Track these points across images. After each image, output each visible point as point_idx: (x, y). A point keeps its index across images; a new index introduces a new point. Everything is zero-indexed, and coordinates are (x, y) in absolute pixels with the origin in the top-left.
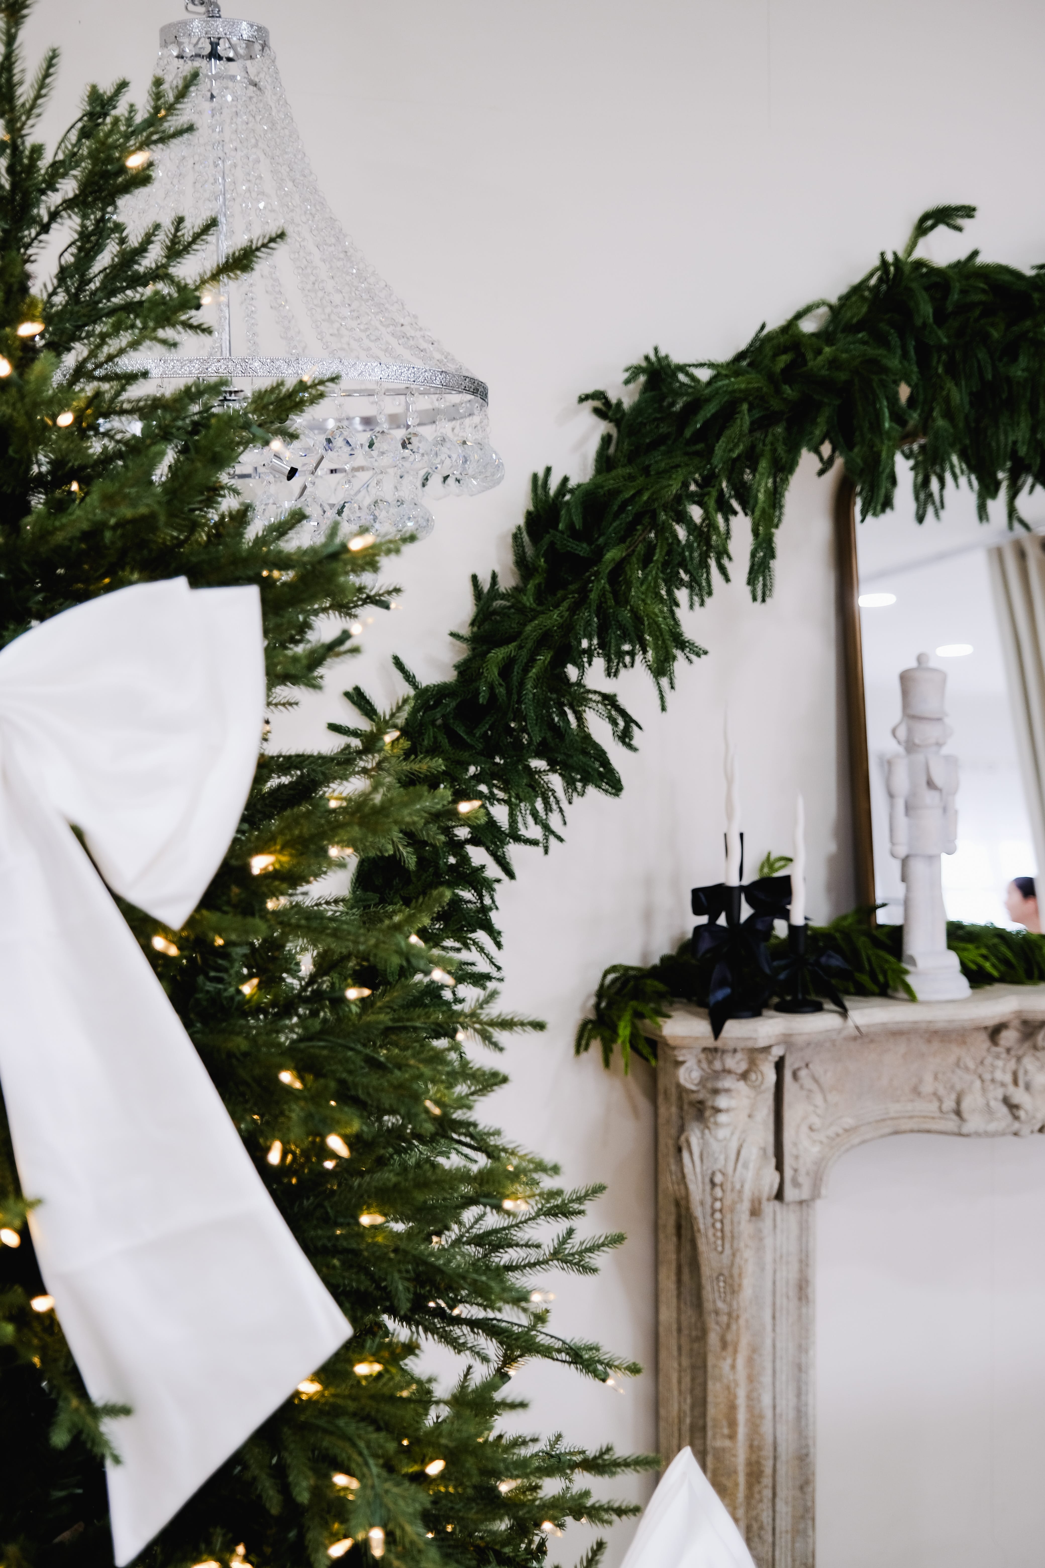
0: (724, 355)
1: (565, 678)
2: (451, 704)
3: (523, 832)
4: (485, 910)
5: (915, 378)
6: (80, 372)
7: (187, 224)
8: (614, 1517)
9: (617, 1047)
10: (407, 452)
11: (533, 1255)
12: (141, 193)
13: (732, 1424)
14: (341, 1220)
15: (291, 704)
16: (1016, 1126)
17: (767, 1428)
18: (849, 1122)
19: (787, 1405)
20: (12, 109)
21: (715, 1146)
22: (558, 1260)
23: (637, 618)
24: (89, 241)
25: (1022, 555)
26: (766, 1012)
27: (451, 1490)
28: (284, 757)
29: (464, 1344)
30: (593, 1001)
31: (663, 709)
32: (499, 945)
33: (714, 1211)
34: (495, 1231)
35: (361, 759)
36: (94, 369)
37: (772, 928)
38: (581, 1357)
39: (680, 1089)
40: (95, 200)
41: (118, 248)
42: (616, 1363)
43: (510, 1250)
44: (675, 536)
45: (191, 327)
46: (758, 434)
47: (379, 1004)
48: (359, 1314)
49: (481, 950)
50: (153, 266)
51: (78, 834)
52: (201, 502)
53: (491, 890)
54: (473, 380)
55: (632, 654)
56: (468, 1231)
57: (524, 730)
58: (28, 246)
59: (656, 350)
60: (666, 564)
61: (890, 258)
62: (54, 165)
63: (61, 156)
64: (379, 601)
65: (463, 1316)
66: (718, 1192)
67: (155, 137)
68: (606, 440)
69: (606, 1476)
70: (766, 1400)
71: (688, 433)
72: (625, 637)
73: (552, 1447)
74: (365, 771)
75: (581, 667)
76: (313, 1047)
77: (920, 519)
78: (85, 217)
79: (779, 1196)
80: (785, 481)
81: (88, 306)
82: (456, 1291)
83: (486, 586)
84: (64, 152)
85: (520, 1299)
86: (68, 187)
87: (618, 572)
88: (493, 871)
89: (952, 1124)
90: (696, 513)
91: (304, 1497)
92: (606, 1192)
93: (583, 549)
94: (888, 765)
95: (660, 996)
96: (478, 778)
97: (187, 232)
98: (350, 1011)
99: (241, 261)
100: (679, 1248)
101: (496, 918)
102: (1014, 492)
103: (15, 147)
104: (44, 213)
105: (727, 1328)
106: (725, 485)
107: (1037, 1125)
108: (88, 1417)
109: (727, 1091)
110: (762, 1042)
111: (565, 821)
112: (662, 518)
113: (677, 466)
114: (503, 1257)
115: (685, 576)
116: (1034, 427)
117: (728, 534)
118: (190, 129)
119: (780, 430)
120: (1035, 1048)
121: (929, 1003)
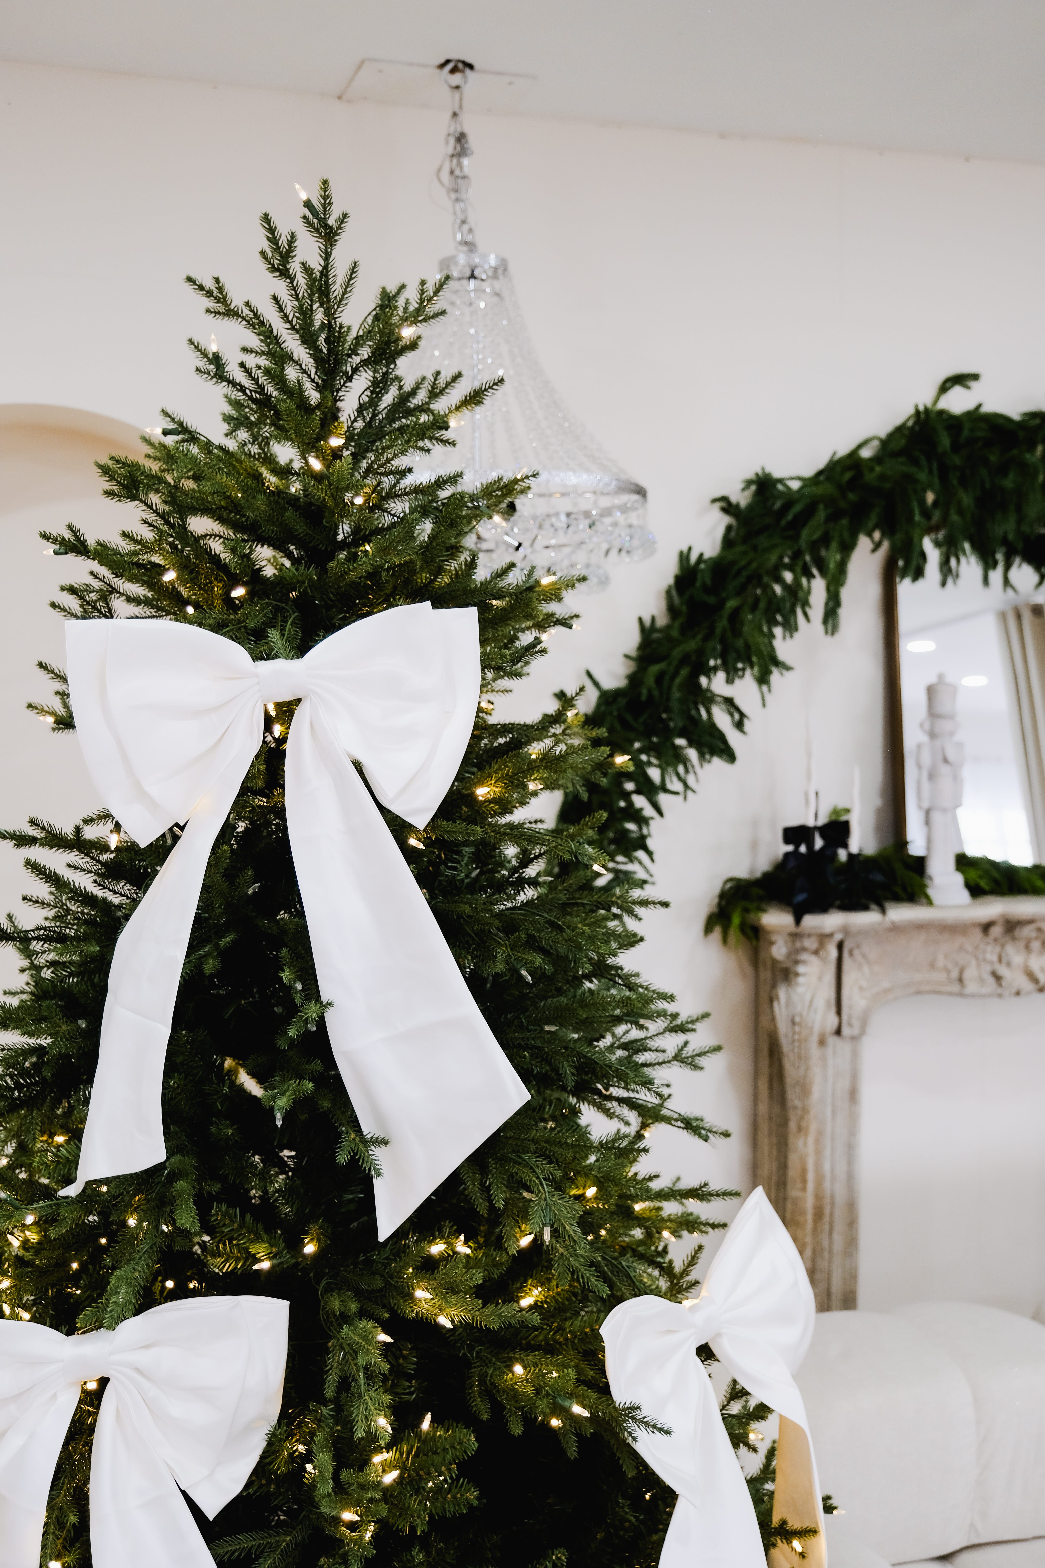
0: (809, 471)
1: (699, 686)
2: (623, 701)
3: (669, 786)
4: (643, 838)
5: (938, 487)
7: (442, 375)
8: (710, 1229)
9: (732, 931)
11: (661, 1057)
12: (413, 355)
13: (804, 1181)
14: (530, 1027)
15: (507, 691)
16: (999, 990)
17: (827, 1185)
18: (886, 984)
19: (841, 1169)
20: (328, 301)
21: (795, 998)
22: (677, 1061)
23: (747, 646)
24: (378, 387)
25: (1019, 617)
26: (832, 910)
27: (601, 1206)
29: (614, 1113)
30: (716, 901)
31: (764, 705)
32: (653, 861)
33: (793, 1041)
34: (636, 1041)
35: (552, 727)
36: (378, 468)
37: (836, 854)
38: (691, 1125)
39: (774, 961)
40: (382, 360)
41: (398, 392)
42: (714, 1130)
43: (645, 1053)
44: (773, 591)
45: (442, 441)
46: (831, 525)
47: (560, 888)
49: (640, 863)
50: (420, 404)
51: (358, 767)
52: (447, 555)
53: (647, 824)
54: (637, 485)
55: (743, 670)
56: (618, 1040)
57: (671, 719)
58: (338, 390)
59: (763, 469)
60: (767, 610)
61: (921, 408)
62: (357, 338)
63: (361, 333)
64: (565, 623)
65: (614, 1094)
66: (797, 1029)
67: (421, 319)
68: (729, 528)
69: (704, 1202)
70: (827, 1166)
71: (783, 523)
72: (739, 659)
73: (674, 1185)
74: (554, 735)
75: (710, 678)
77: (944, 584)
78: (375, 371)
79: (838, 1032)
80: (849, 556)
81: (377, 429)
82: (609, 1078)
83: (648, 624)
84: (363, 331)
85: (647, 1083)
86: (365, 352)
87: (735, 616)
88: (648, 811)
89: (956, 988)
90: (788, 576)
91: (500, 1205)
92: (711, 1017)
93: (711, 600)
94: (918, 746)
95: (761, 899)
97: (442, 382)
99: (475, 398)
100: (771, 1065)
101: (650, 843)
102: (1008, 567)
103: (330, 325)
104: (349, 369)
105: (802, 1118)
106: (808, 558)
107: (1014, 990)
108: (361, 1146)
109: (804, 962)
110: (828, 930)
111: (697, 781)
112: (766, 579)
113: (774, 546)
114: (641, 1058)
115: (779, 618)
116: (1020, 521)
117: (809, 592)
118: (443, 312)
119: (845, 522)
120: (1014, 939)
121: (941, 907)
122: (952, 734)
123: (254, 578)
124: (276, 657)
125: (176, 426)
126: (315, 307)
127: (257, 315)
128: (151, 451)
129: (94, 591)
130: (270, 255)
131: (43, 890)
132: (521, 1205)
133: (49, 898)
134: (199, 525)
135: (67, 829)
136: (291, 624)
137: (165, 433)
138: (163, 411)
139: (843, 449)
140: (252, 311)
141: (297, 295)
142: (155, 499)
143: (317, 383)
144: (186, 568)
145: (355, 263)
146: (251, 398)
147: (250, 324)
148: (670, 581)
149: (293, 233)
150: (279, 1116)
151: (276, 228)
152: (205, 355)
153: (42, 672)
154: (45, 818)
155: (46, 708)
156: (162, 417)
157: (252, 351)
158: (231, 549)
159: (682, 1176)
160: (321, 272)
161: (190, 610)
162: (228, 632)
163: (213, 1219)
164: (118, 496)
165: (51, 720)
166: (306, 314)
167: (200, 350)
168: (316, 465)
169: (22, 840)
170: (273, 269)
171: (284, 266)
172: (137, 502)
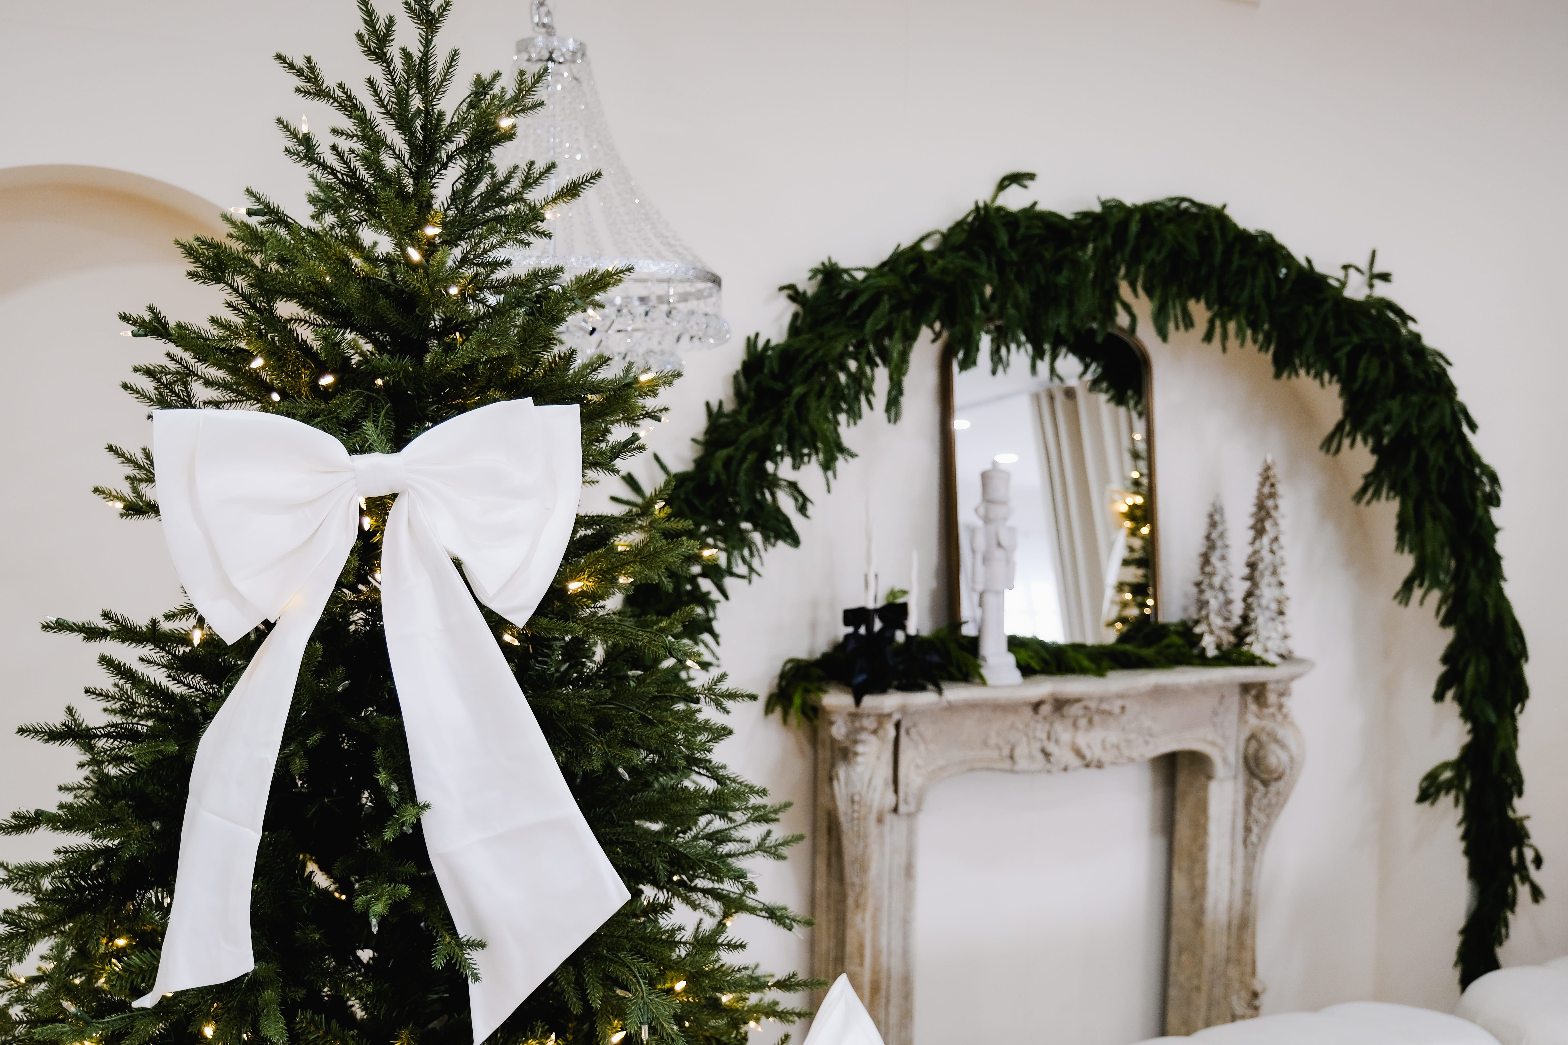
0: (873, 263)
1: (764, 470)
2: (690, 485)
3: (736, 570)
4: (709, 620)
5: (996, 282)
6: (464, 261)
7: (536, 166)
8: (796, 1019)
9: (792, 712)
10: (669, 320)
11: (745, 847)
12: (508, 144)
13: (862, 956)
14: (622, 822)
15: (593, 482)
16: (1048, 767)
17: (884, 959)
18: (941, 762)
19: (897, 944)
20: (427, 88)
21: (855, 777)
22: (761, 851)
23: (814, 433)
24: (472, 175)
25: (1052, 398)
26: (891, 691)
27: (690, 1001)
28: (589, 517)
29: (699, 904)
30: (776, 681)
31: (829, 491)
32: (718, 643)
33: (853, 819)
34: (720, 832)
35: (639, 519)
36: (474, 259)
37: (893, 636)
38: (775, 914)
39: (833, 741)
40: (478, 148)
41: (490, 180)
42: (798, 919)
43: (729, 844)
44: (838, 379)
45: (537, 233)
46: (894, 315)
47: (648, 681)
48: (632, 884)
49: (707, 646)
50: (513, 192)
51: (458, 564)
52: (540, 348)
53: (714, 607)
54: (713, 275)
55: (809, 455)
56: (702, 831)
57: (737, 503)
58: (433, 178)
59: (829, 259)
60: (832, 398)
61: (981, 204)
62: (452, 125)
63: (456, 120)
64: (654, 416)
65: (699, 886)
66: (856, 807)
67: (518, 109)
68: (796, 316)
69: (791, 993)
70: (884, 941)
71: (849, 313)
72: (805, 444)
74: (641, 527)
75: (776, 464)
76: (605, 708)
77: (994, 372)
78: (470, 159)
79: (895, 810)
80: (911, 346)
81: (470, 217)
82: (694, 870)
83: (715, 408)
84: (458, 117)
85: (739, 876)
86: (460, 140)
87: (802, 401)
88: (715, 595)
89: (1007, 765)
90: (853, 365)
91: (597, 1004)
92: (793, 807)
93: (779, 386)
94: (973, 531)
95: (821, 679)
96: (707, 534)
97: (536, 171)
98: (630, 685)
99: (572, 191)
100: (829, 843)
101: (716, 626)
102: (1054, 358)
103: (427, 113)
104: (444, 156)
105: (860, 895)
106: (871, 348)
107: (1062, 766)
108: (457, 949)
109: (863, 742)
110: (887, 710)
111: (762, 564)
112: (831, 367)
113: (841, 334)
114: (725, 849)
115: (844, 406)
116: (1071, 316)
117: (873, 379)
118: (541, 104)
119: (908, 313)
120: (1063, 716)
121: (995, 687)
122: (1005, 519)
123: (341, 366)
124: (370, 450)
125: (261, 206)
126: (411, 92)
127: (349, 97)
128: (232, 230)
129: (169, 373)
130: (367, 37)
131: (106, 681)
132: (615, 1002)
133: (113, 690)
134: (285, 308)
135: (142, 621)
136: (384, 416)
137: (250, 213)
138: (247, 190)
139: (906, 243)
140: (346, 93)
141: (394, 80)
142: (241, 282)
143: (410, 169)
144: (273, 353)
145: (455, 51)
146: (342, 182)
147: (342, 106)
148: (738, 366)
149: (391, 17)
150: (374, 922)
151: (373, 10)
152: (294, 135)
153: (111, 456)
154: (121, 610)
155: (114, 493)
156: (246, 197)
157: (342, 133)
158: (323, 337)
159: (761, 963)
160: (421, 59)
161: (276, 397)
162: (320, 422)
163: (298, 1027)
164: (202, 277)
165: (120, 505)
166: (403, 99)
167: (289, 130)
168: (415, 255)
169: (92, 633)
170: (369, 52)
171: (381, 50)
172: (222, 285)
